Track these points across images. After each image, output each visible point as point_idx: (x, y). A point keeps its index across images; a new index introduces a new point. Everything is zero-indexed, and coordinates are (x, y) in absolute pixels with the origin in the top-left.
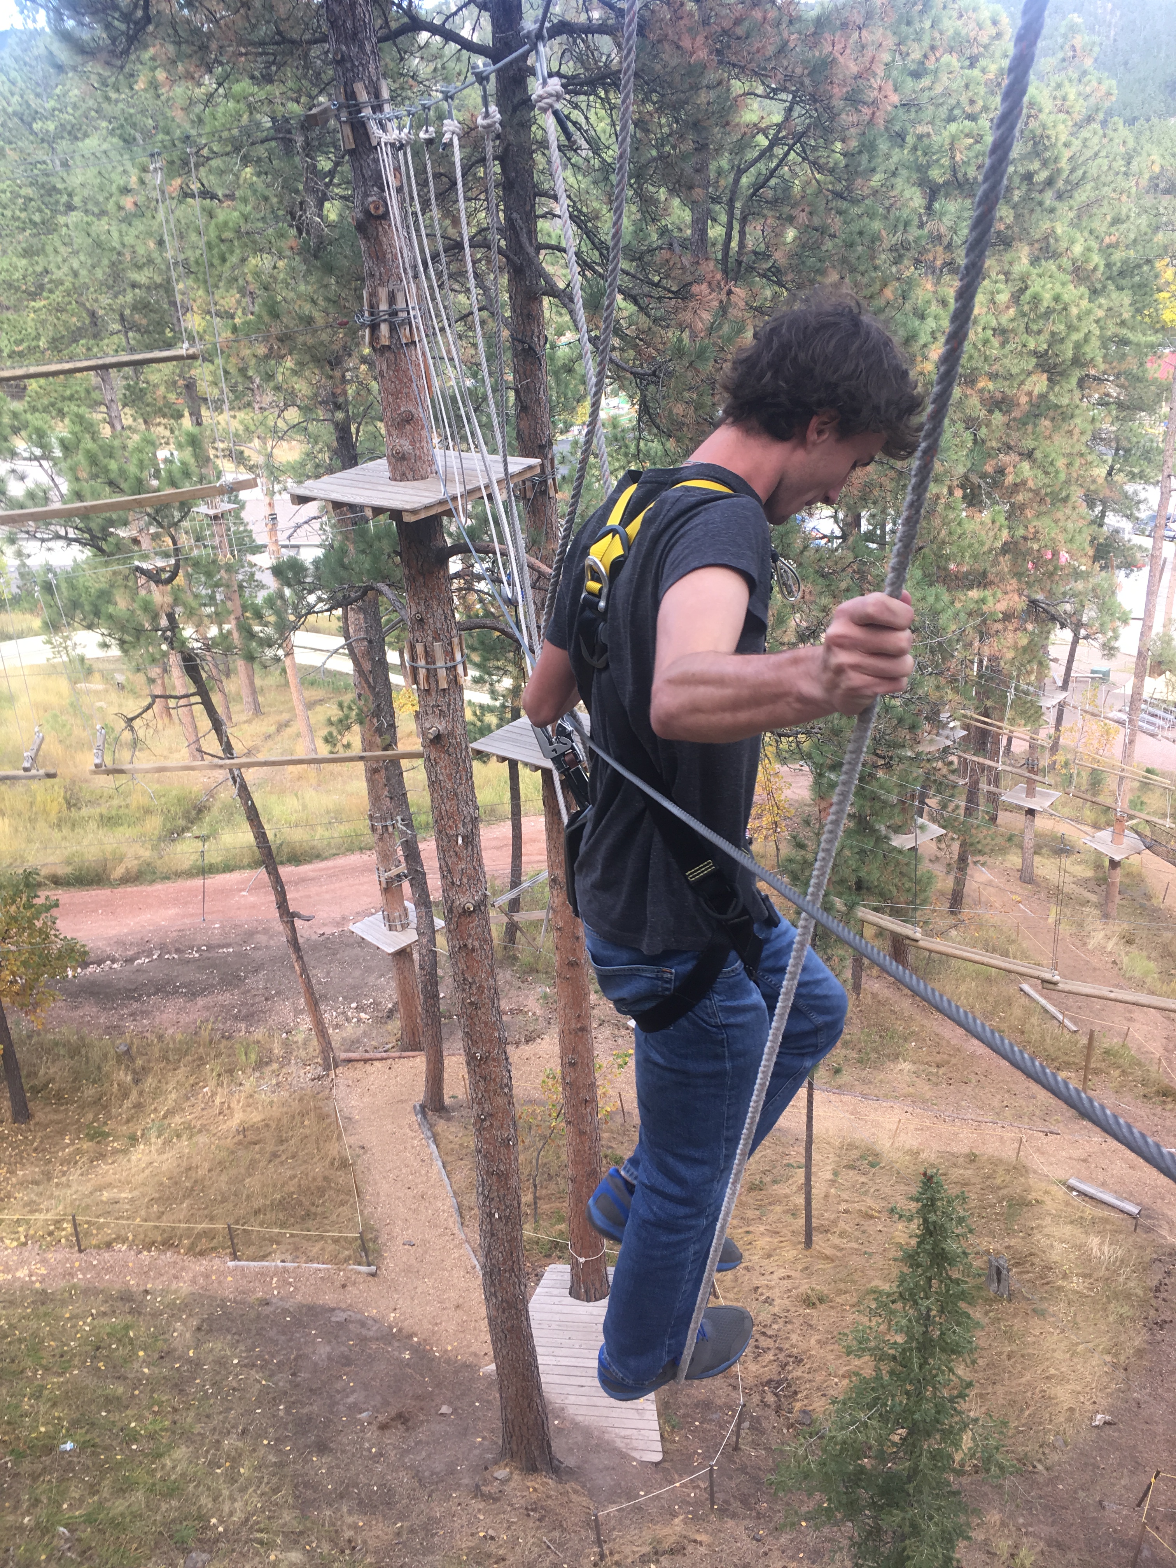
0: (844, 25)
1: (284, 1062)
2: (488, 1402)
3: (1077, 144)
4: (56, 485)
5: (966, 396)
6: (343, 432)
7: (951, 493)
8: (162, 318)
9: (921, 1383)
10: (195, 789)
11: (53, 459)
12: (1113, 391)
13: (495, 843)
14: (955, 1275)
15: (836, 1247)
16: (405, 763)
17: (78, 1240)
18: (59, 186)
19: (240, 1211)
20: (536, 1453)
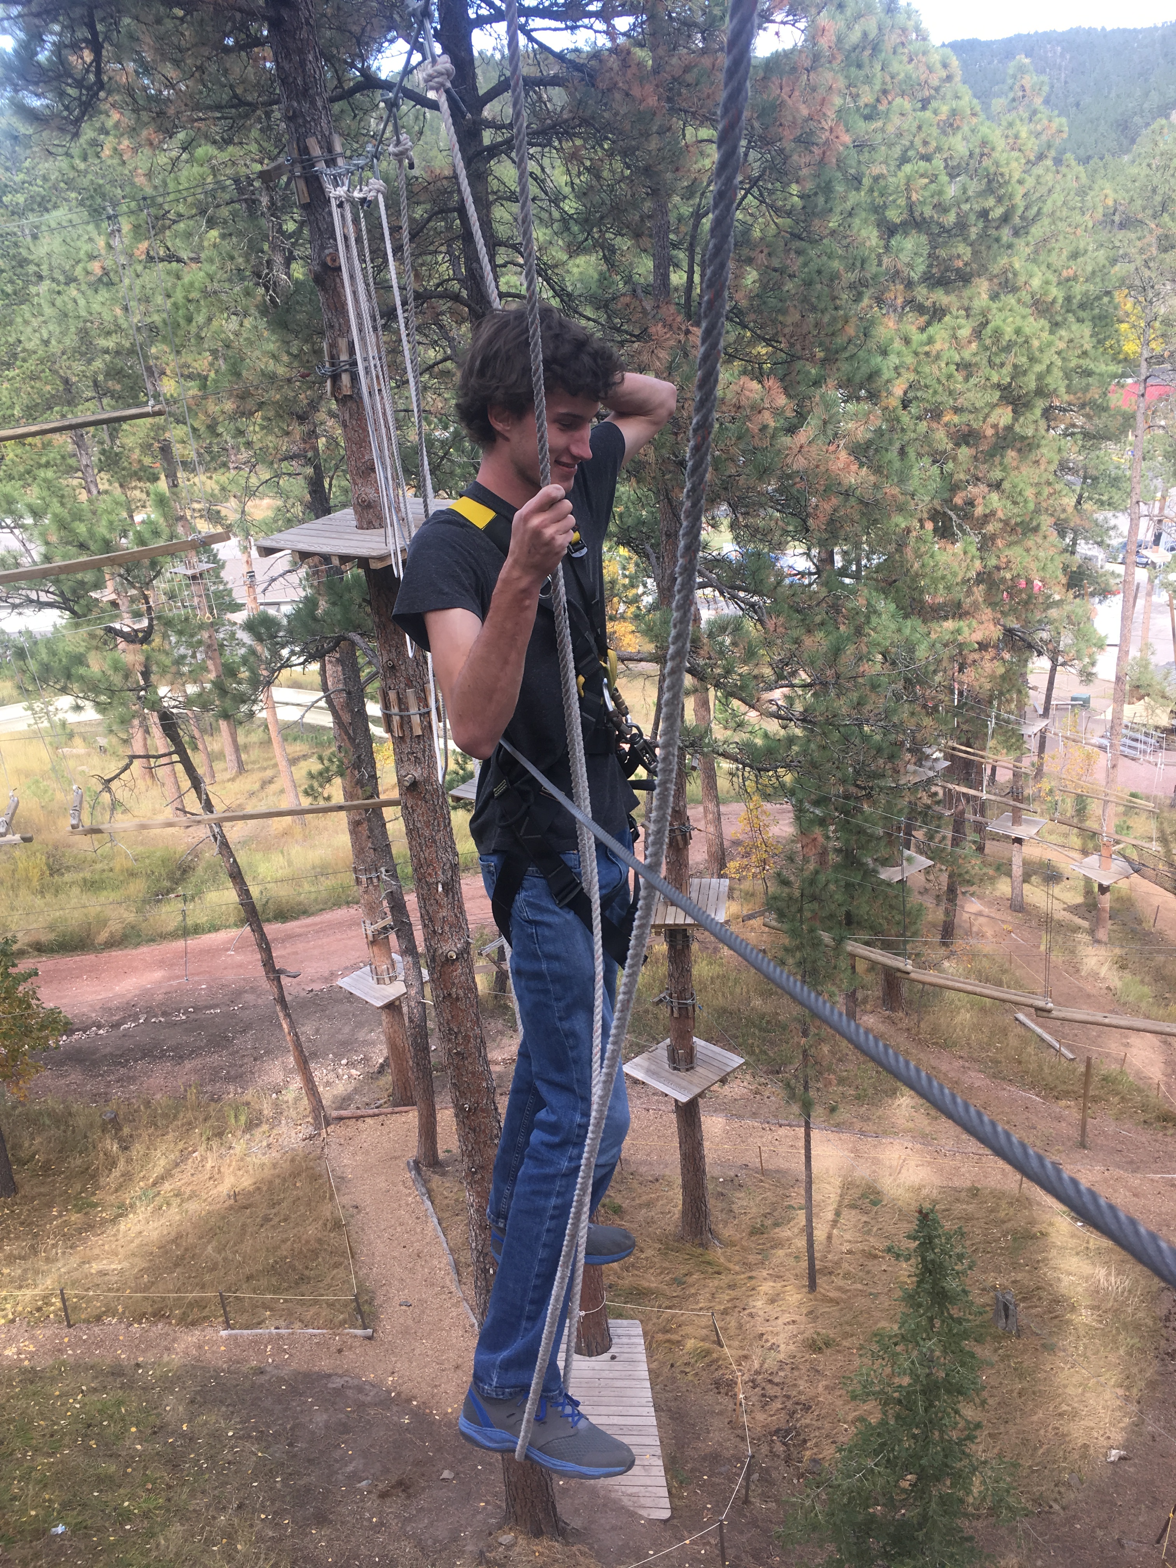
0: (794, 69)
1: (274, 1123)
2: (490, 1464)
3: (1030, 182)
4: (28, 551)
5: (932, 430)
6: (316, 487)
7: (922, 527)
8: (135, 383)
9: (927, 1426)
10: (180, 848)
11: (23, 527)
12: (1080, 421)
14: (956, 1314)
15: (840, 1289)
16: (386, 812)
17: (67, 1315)
18: (30, 258)
19: (232, 1278)
20: (541, 1516)
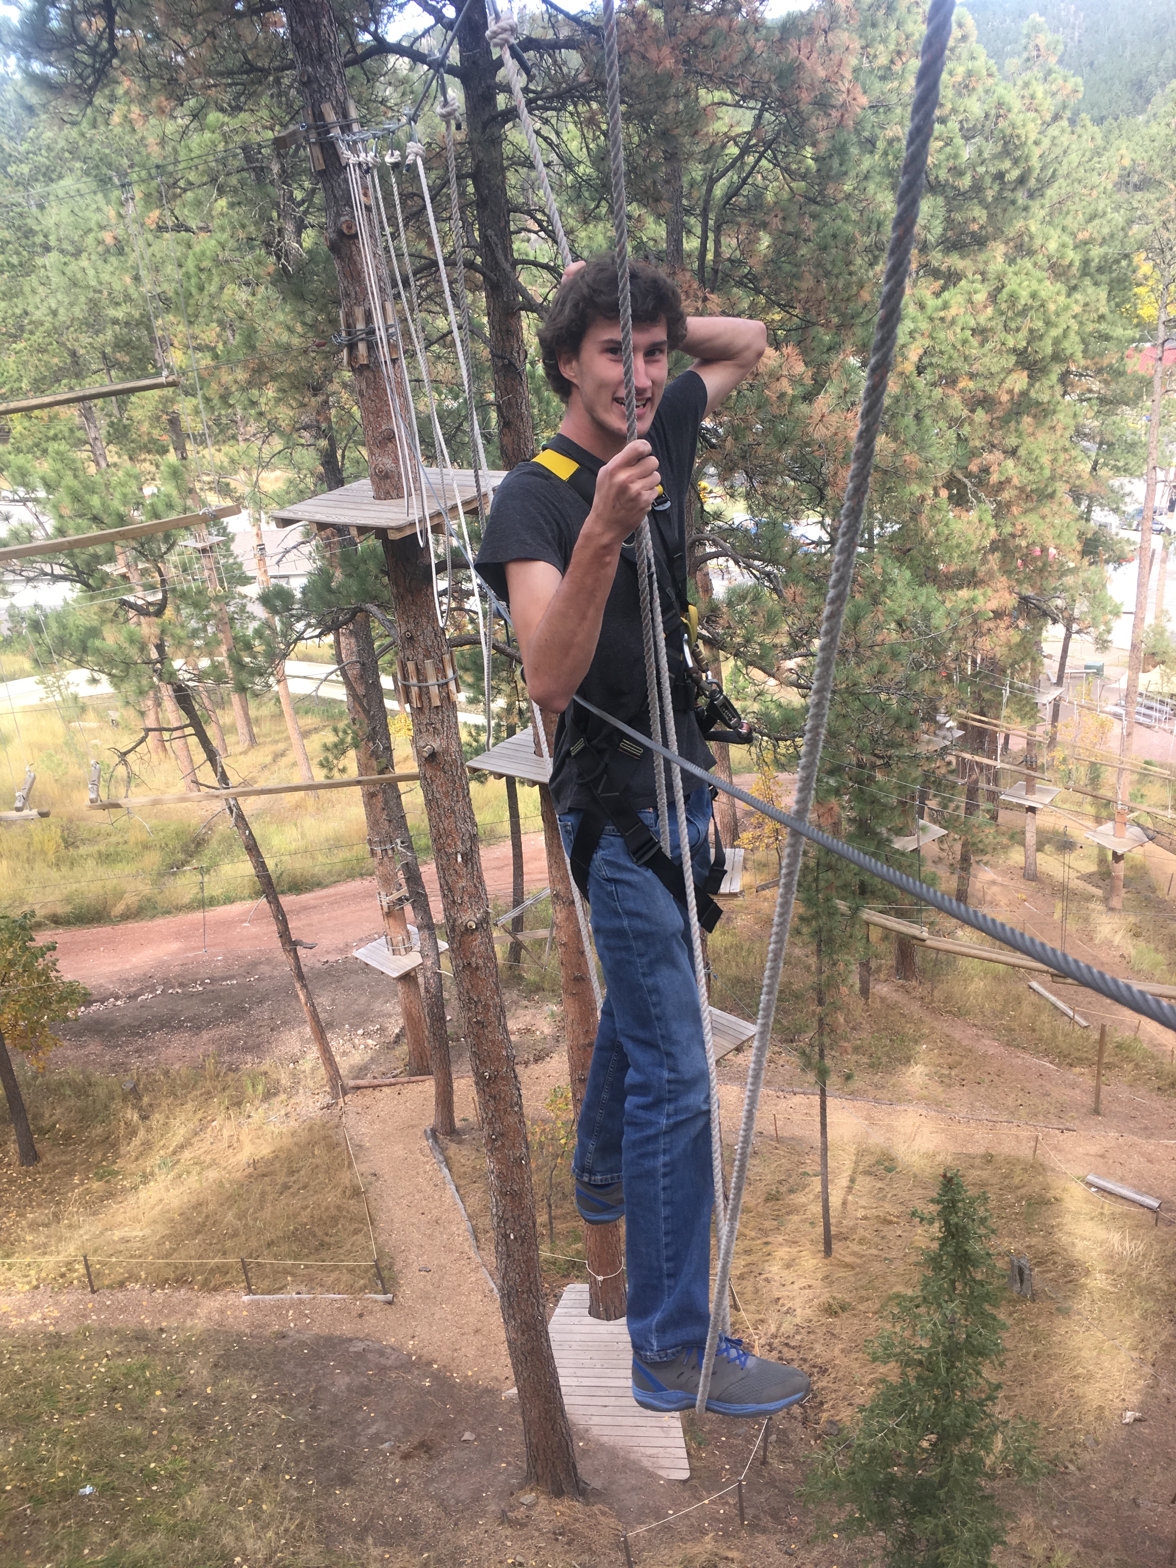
0: (811, 30)
1: (292, 1091)
2: (511, 1426)
3: (1046, 143)
4: (41, 523)
5: (947, 396)
6: (329, 460)
7: (936, 495)
8: (144, 355)
9: (948, 1387)
10: (194, 822)
11: (36, 500)
12: (1096, 386)
13: (495, 864)
14: (979, 1277)
15: (855, 1254)
16: (402, 786)
17: (90, 1281)
18: (37, 228)
19: (253, 1243)
20: (562, 1476)
